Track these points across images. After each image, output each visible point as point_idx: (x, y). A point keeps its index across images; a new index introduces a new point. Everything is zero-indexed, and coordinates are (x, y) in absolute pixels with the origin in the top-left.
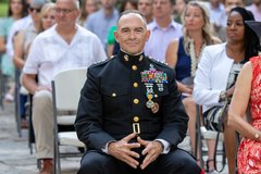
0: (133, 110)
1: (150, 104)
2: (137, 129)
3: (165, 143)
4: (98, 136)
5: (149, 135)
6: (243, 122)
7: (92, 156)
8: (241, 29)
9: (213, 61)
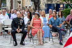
0: (19, 25)
1: (21, 24)
2: (19, 27)
3: (22, 30)
4: (15, 28)
5: (20, 28)
6: (32, 26)
7: (13, 30)
8: (29, 14)
9: (26, 19)
